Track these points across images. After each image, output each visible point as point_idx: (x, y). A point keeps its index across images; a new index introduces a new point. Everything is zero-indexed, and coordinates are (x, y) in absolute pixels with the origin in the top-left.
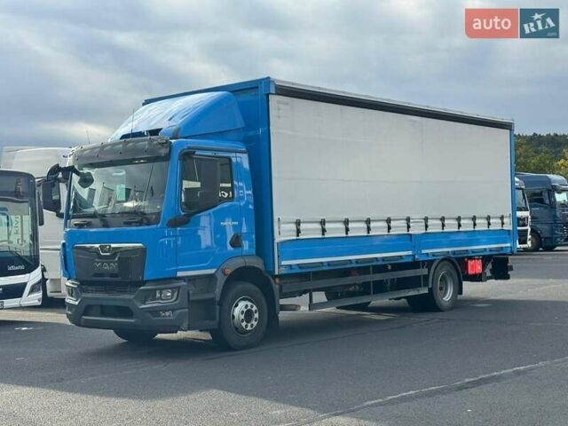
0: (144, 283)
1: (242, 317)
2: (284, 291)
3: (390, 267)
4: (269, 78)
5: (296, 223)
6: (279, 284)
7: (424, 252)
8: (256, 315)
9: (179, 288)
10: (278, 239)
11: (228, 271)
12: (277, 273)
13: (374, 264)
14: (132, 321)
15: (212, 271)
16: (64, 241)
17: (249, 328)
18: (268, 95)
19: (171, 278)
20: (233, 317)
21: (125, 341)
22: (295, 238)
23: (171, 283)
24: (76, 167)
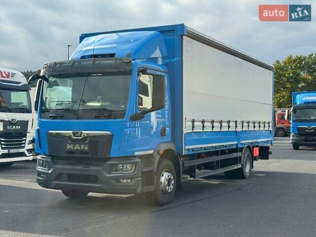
0: (109, 159)
1: (166, 183)
2: (185, 166)
3: (227, 152)
4: (183, 24)
5: (192, 121)
6: (182, 161)
7: (241, 142)
8: (173, 182)
9: (136, 163)
10: (185, 131)
11: (161, 152)
12: (183, 154)
13: (221, 149)
14: (99, 185)
15: (151, 152)
16: (38, 128)
17: (169, 191)
18: (182, 36)
19: (131, 156)
20: (161, 183)
21: (68, 198)
22: (191, 131)
23: (130, 160)
24: (47, 76)
